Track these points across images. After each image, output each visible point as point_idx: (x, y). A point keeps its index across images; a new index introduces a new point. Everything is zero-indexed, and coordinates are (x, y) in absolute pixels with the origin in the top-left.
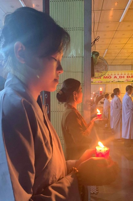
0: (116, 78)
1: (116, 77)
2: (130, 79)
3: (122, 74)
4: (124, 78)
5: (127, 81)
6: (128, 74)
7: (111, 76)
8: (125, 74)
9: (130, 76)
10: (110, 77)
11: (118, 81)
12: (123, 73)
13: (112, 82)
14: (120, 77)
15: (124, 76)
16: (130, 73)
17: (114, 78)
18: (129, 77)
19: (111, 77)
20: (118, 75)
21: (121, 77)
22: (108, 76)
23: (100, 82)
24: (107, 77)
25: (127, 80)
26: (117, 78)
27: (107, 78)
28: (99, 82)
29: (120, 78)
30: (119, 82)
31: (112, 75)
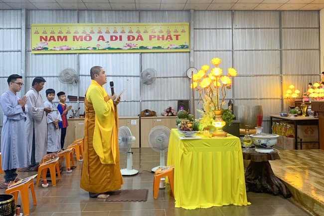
0: (103, 40)
1: (102, 38)
2: (134, 42)
3: (115, 32)
4: (121, 39)
5: (129, 48)
6: (131, 32)
7: (91, 35)
8: (123, 32)
9: (136, 36)
10: (88, 38)
11: (107, 46)
12: (119, 29)
13: (94, 48)
14: (112, 37)
15: (121, 37)
16: (134, 29)
17: (99, 40)
18: (134, 38)
19: (91, 38)
20: (107, 32)
21: (114, 38)
22: (84, 35)
23: (64, 48)
24: (81, 37)
25: (128, 46)
26: (106, 41)
27: (82, 40)
28: (62, 50)
29: (112, 39)
30: (109, 48)
31: (92, 32)
